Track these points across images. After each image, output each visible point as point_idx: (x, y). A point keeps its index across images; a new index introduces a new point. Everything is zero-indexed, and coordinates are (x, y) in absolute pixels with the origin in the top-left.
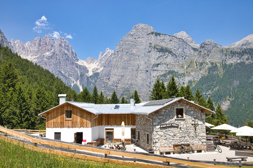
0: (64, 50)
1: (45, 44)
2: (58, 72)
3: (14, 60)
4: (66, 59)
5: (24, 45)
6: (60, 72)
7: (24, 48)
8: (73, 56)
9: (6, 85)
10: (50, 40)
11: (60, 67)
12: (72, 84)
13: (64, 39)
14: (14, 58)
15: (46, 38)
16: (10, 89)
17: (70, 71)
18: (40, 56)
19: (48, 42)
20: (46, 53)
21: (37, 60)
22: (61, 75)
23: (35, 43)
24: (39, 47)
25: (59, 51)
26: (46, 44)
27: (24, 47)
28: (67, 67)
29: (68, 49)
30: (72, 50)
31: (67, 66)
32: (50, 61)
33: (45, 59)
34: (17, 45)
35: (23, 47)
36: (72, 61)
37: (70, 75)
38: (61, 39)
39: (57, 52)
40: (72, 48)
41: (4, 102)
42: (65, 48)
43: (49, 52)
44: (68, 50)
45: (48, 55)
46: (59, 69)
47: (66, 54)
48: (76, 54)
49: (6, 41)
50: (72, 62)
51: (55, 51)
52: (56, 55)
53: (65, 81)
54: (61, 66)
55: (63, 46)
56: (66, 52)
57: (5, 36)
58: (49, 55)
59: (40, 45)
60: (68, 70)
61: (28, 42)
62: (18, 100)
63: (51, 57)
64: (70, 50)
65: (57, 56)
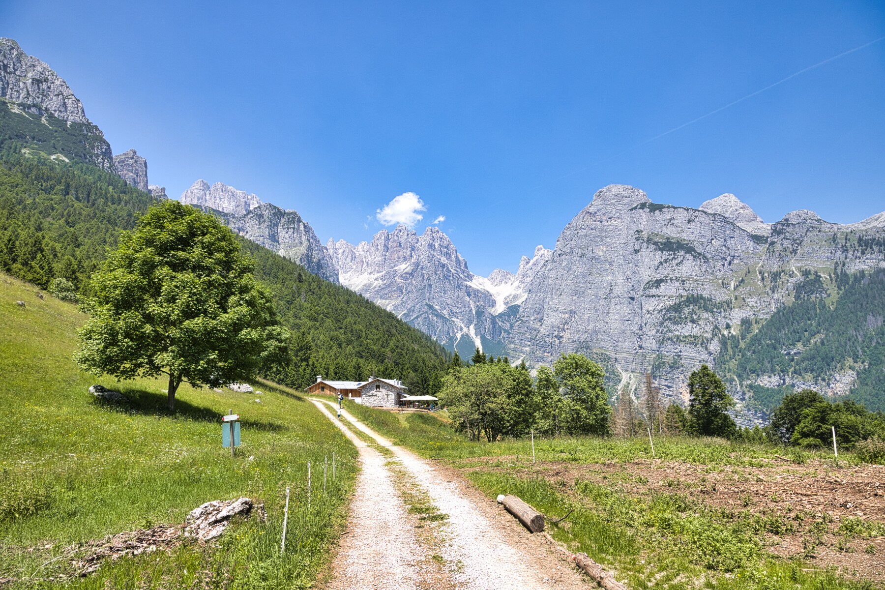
0: (438, 257)
1: (398, 245)
2: (426, 308)
3: (323, 302)
4: (444, 276)
5: (354, 251)
6: (431, 307)
7: (354, 258)
8: (460, 268)
9: (299, 358)
10: (408, 235)
11: (431, 295)
12: (457, 334)
13: (438, 232)
14: (323, 299)
15: (400, 231)
16: (302, 364)
17: (454, 305)
18: (388, 273)
19: (403, 241)
20: (400, 266)
21: (380, 282)
22: (432, 313)
23: (377, 245)
24: (384, 253)
25: (428, 260)
26: (400, 246)
27: (355, 254)
28: (446, 295)
29: (447, 253)
30: (457, 256)
31: (445, 293)
32: (409, 284)
33: (398, 280)
34: (341, 251)
35: (352, 256)
36: (457, 281)
37: (453, 313)
38: (432, 231)
39: (425, 263)
40: (456, 250)
41: (296, 380)
42: (441, 251)
43: (406, 264)
44: (448, 255)
45: (404, 270)
46: (427, 301)
47: (443, 266)
48: (466, 264)
49: (317, 246)
50: (458, 283)
51: (420, 260)
52: (422, 268)
53: (443, 327)
54: (432, 292)
55: (436, 247)
56: (444, 260)
57: (315, 236)
58: (407, 270)
59: (388, 249)
60: (449, 301)
61: (363, 243)
62: (310, 378)
63: (412, 273)
64: (453, 256)
65: (424, 272)
